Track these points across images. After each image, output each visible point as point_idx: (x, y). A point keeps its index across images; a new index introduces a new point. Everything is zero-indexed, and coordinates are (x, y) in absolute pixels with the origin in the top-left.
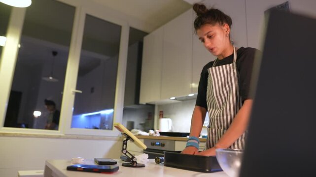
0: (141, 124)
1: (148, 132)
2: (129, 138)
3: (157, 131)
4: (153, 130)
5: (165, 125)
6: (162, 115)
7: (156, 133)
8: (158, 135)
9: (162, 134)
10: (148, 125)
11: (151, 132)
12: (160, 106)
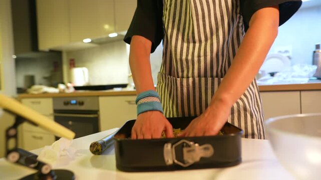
0: (45, 78)
1: (56, 86)
2: (20, 119)
3: (69, 85)
4: (63, 83)
5: (80, 76)
6: (73, 64)
7: (68, 87)
8: (72, 90)
9: (77, 88)
10: (55, 78)
11: (62, 87)
12: (69, 52)
